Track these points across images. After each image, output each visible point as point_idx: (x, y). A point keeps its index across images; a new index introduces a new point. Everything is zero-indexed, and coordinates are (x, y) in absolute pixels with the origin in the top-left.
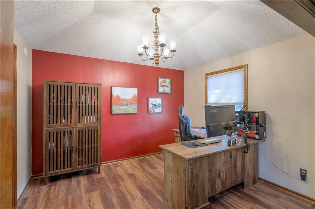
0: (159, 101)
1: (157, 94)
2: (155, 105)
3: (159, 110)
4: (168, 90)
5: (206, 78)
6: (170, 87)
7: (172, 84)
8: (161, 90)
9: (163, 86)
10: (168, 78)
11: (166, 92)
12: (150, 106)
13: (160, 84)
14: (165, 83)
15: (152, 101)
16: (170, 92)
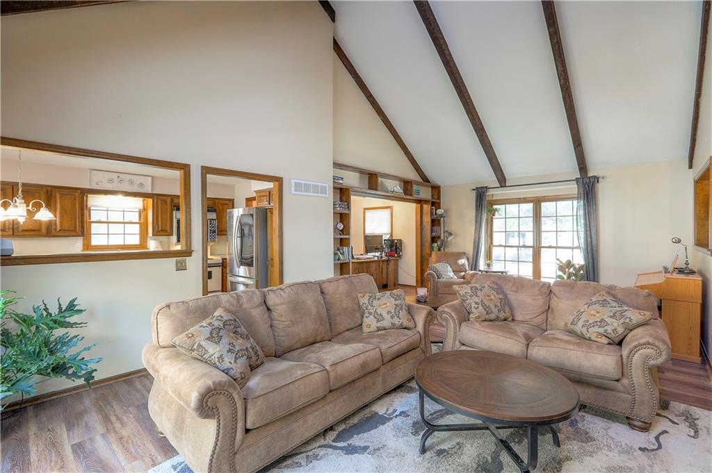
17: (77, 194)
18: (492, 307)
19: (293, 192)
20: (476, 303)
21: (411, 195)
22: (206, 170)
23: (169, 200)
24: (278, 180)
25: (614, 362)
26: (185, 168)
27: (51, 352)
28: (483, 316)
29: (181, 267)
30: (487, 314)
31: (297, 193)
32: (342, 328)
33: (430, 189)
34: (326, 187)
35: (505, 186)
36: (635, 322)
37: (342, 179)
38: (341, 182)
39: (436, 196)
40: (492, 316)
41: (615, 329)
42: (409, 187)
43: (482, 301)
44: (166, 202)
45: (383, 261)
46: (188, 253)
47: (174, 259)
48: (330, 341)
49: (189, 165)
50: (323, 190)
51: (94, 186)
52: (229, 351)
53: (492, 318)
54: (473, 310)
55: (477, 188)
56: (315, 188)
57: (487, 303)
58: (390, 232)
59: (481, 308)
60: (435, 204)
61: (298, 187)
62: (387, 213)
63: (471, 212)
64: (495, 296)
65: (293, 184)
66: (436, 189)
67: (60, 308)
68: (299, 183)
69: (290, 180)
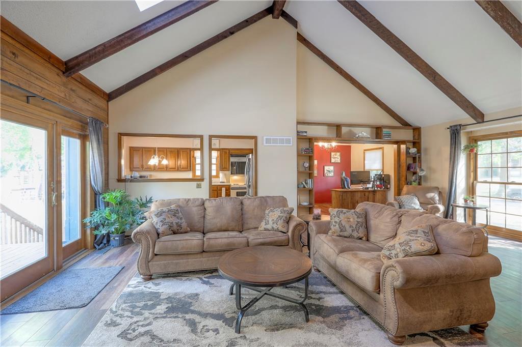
0: (332, 168)
1: (331, 164)
2: (329, 171)
3: (332, 174)
4: (339, 160)
5: (364, 153)
6: (339, 158)
7: (341, 156)
8: (333, 160)
9: (334, 158)
10: (338, 152)
11: (337, 162)
12: (326, 171)
13: (332, 156)
14: (336, 155)
15: (326, 168)
16: (339, 162)
17: (188, 151)
18: (347, 227)
19: (265, 144)
20: (335, 222)
21: (381, 139)
22: (211, 137)
23: (228, 152)
24: (255, 138)
25: (370, 276)
26: (201, 137)
27: (133, 215)
28: (337, 232)
29: (199, 186)
30: (341, 231)
31: (267, 145)
32: (251, 226)
33: (412, 130)
34: (290, 139)
35: (483, 122)
36: (413, 250)
37: (306, 132)
38: (305, 134)
39: (416, 137)
40: (346, 234)
41: (397, 254)
42: (379, 132)
43: (340, 221)
44: (226, 153)
45: (369, 191)
46: (202, 180)
47: (196, 182)
48: (241, 232)
49: (203, 136)
50: (288, 141)
51: (194, 147)
52: (161, 221)
53: (345, 235)
54: (332, 227)
55: (451, 127)
56: (282, 141)
57: (344, 223)
58: (382, 168)
59: (337, 226)
60: (416, 143)
61: (268, 141)
62: (379, 153)
63: (446, 150)
64: (354, 219)
65: (265, 139)
66: (417, 130)
67: (146, 200)
68: (268, 139)
69: (263, 137)
